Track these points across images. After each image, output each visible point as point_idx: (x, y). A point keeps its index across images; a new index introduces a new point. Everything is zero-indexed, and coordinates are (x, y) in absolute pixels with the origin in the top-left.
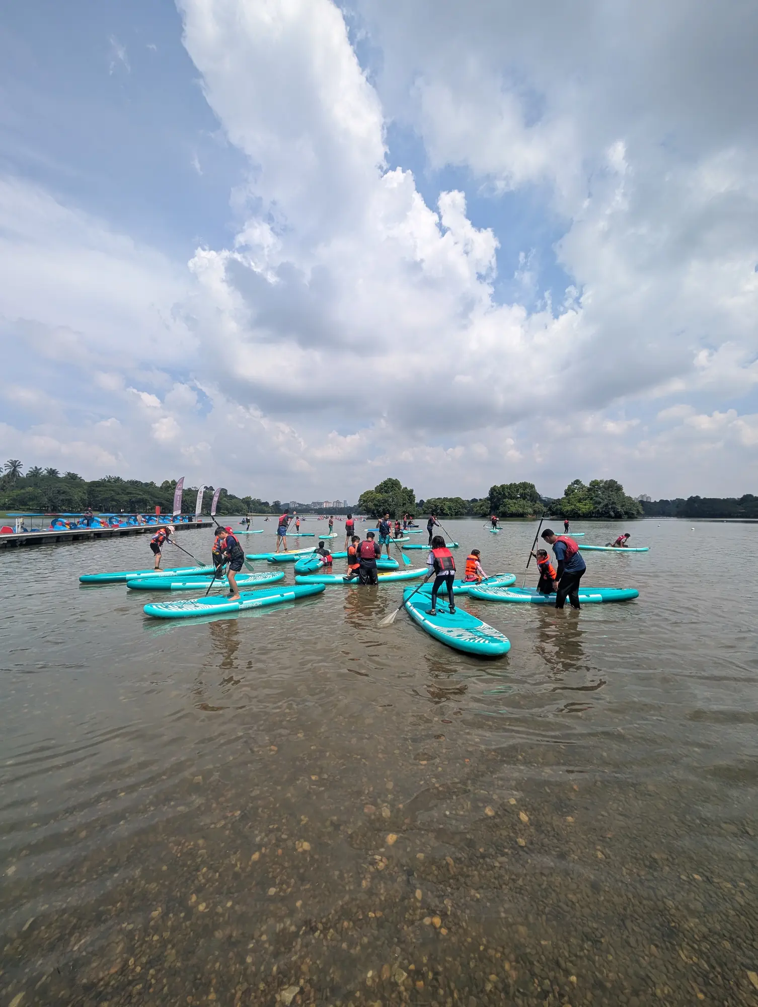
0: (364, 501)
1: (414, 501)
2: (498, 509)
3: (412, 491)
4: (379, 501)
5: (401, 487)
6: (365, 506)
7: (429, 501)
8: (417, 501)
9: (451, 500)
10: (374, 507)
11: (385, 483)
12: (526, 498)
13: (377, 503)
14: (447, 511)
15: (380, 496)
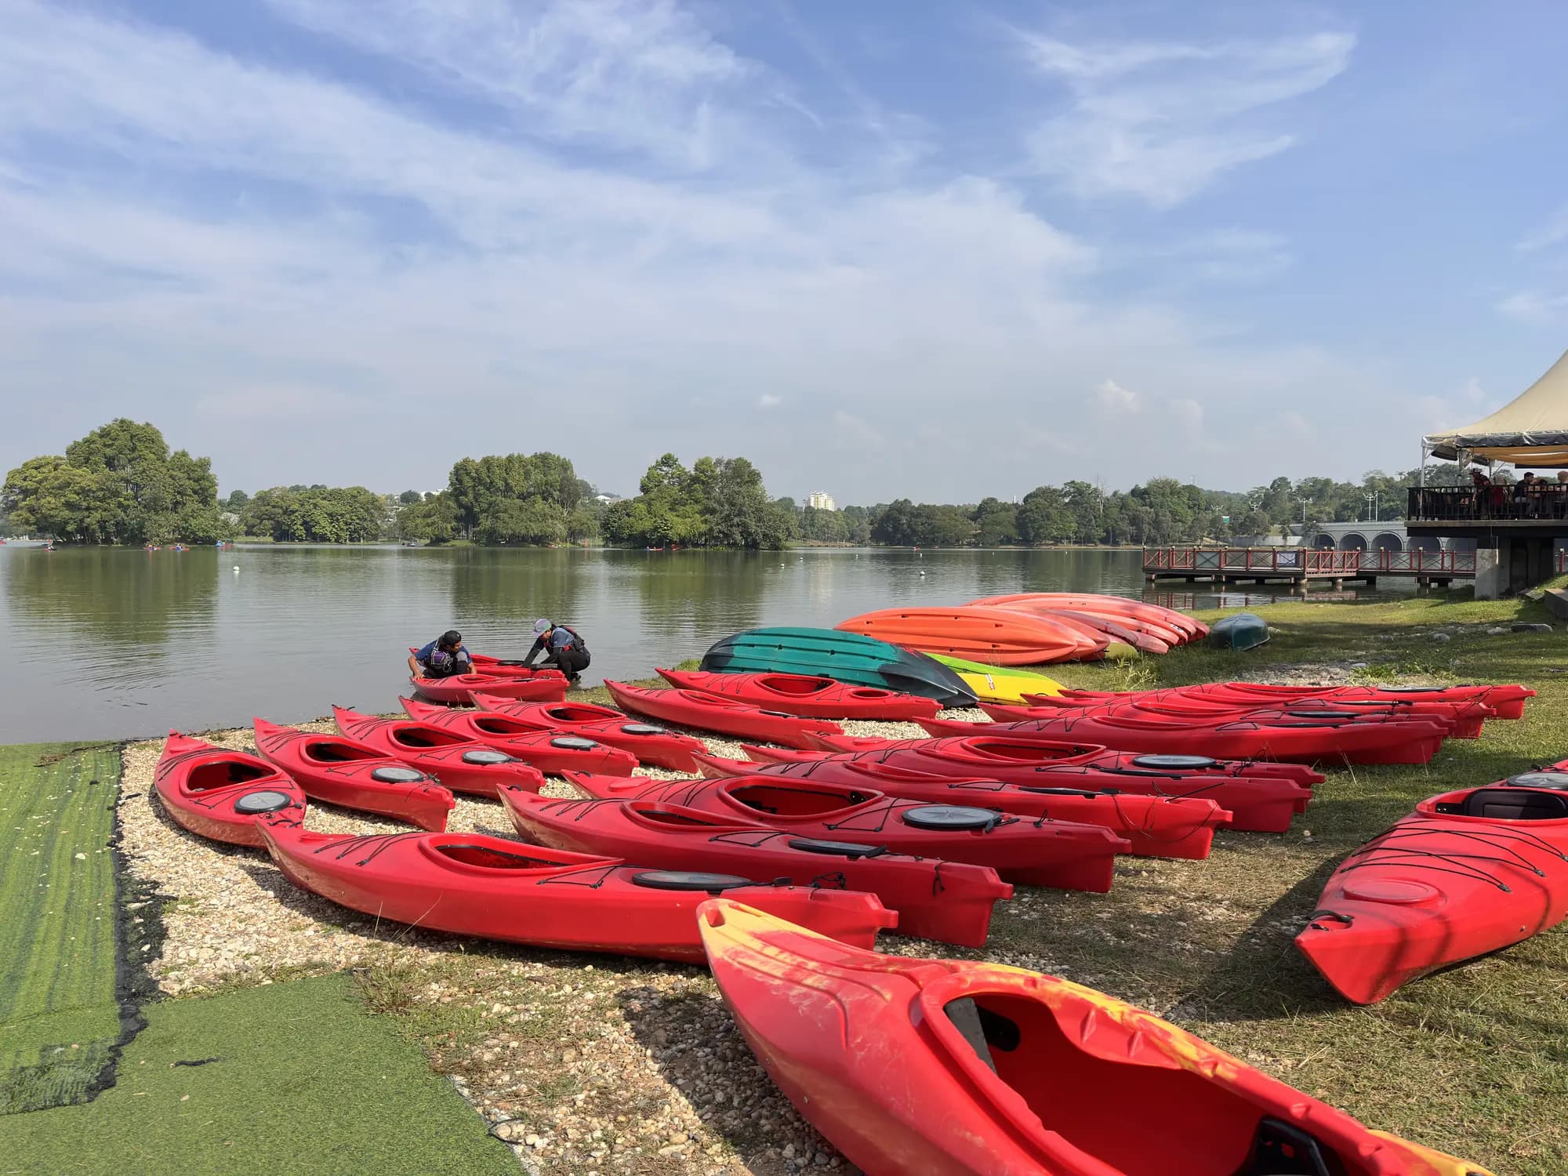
0: (26, 492)
1: (213, 496)
2: (476, 524)
3: (204, 464)
4: (84, 492)
5: (164, 450)
6: (32, 510)
7: (263, 498)
8: (223, 494)
9: (335, 495)
10: (66, 514)
11: (105, 434)
12: (551, 495)
13: (73, 498)
14: (324, 526)
15: (86, 477)
